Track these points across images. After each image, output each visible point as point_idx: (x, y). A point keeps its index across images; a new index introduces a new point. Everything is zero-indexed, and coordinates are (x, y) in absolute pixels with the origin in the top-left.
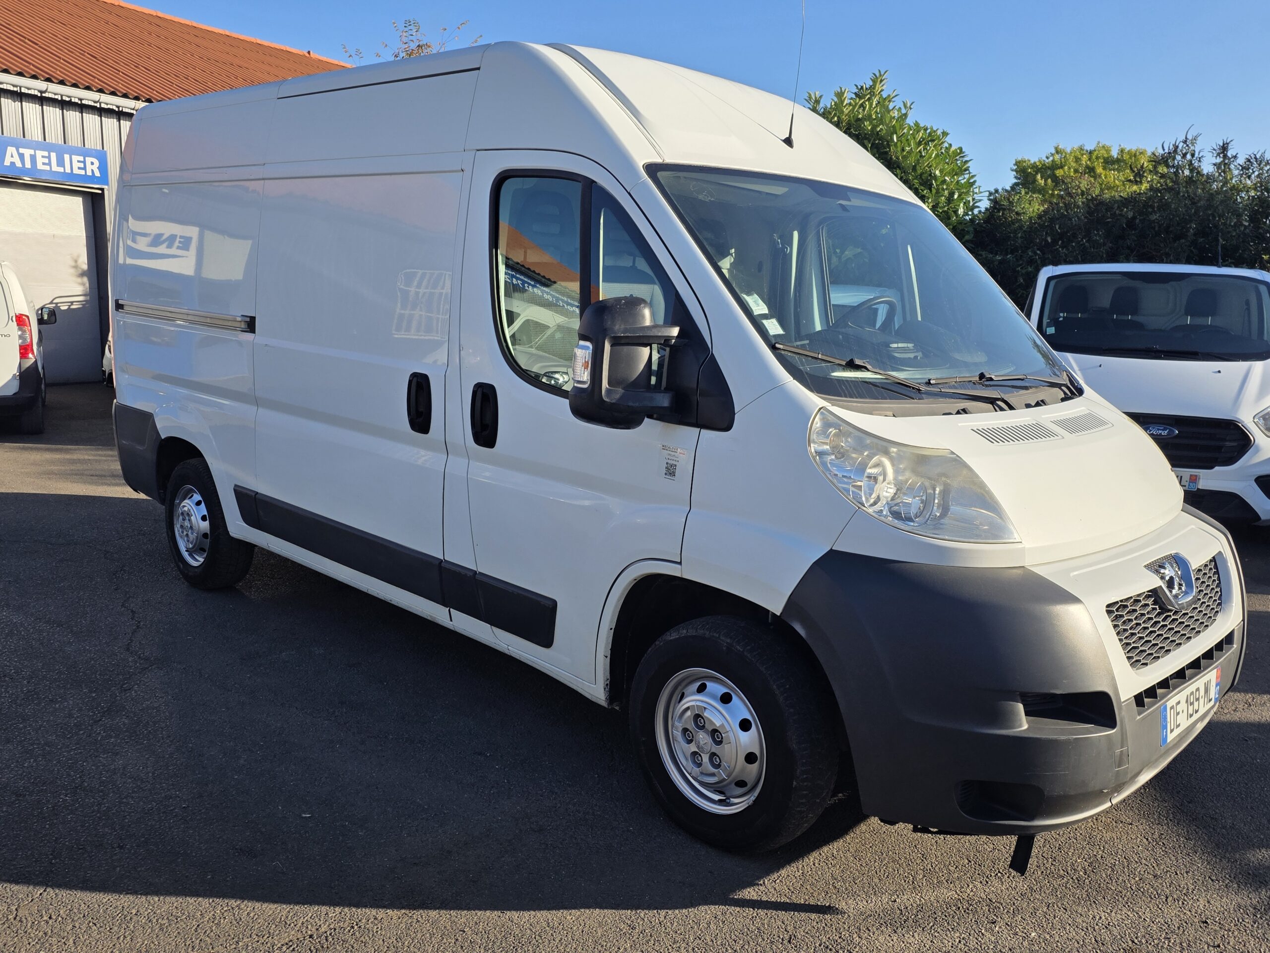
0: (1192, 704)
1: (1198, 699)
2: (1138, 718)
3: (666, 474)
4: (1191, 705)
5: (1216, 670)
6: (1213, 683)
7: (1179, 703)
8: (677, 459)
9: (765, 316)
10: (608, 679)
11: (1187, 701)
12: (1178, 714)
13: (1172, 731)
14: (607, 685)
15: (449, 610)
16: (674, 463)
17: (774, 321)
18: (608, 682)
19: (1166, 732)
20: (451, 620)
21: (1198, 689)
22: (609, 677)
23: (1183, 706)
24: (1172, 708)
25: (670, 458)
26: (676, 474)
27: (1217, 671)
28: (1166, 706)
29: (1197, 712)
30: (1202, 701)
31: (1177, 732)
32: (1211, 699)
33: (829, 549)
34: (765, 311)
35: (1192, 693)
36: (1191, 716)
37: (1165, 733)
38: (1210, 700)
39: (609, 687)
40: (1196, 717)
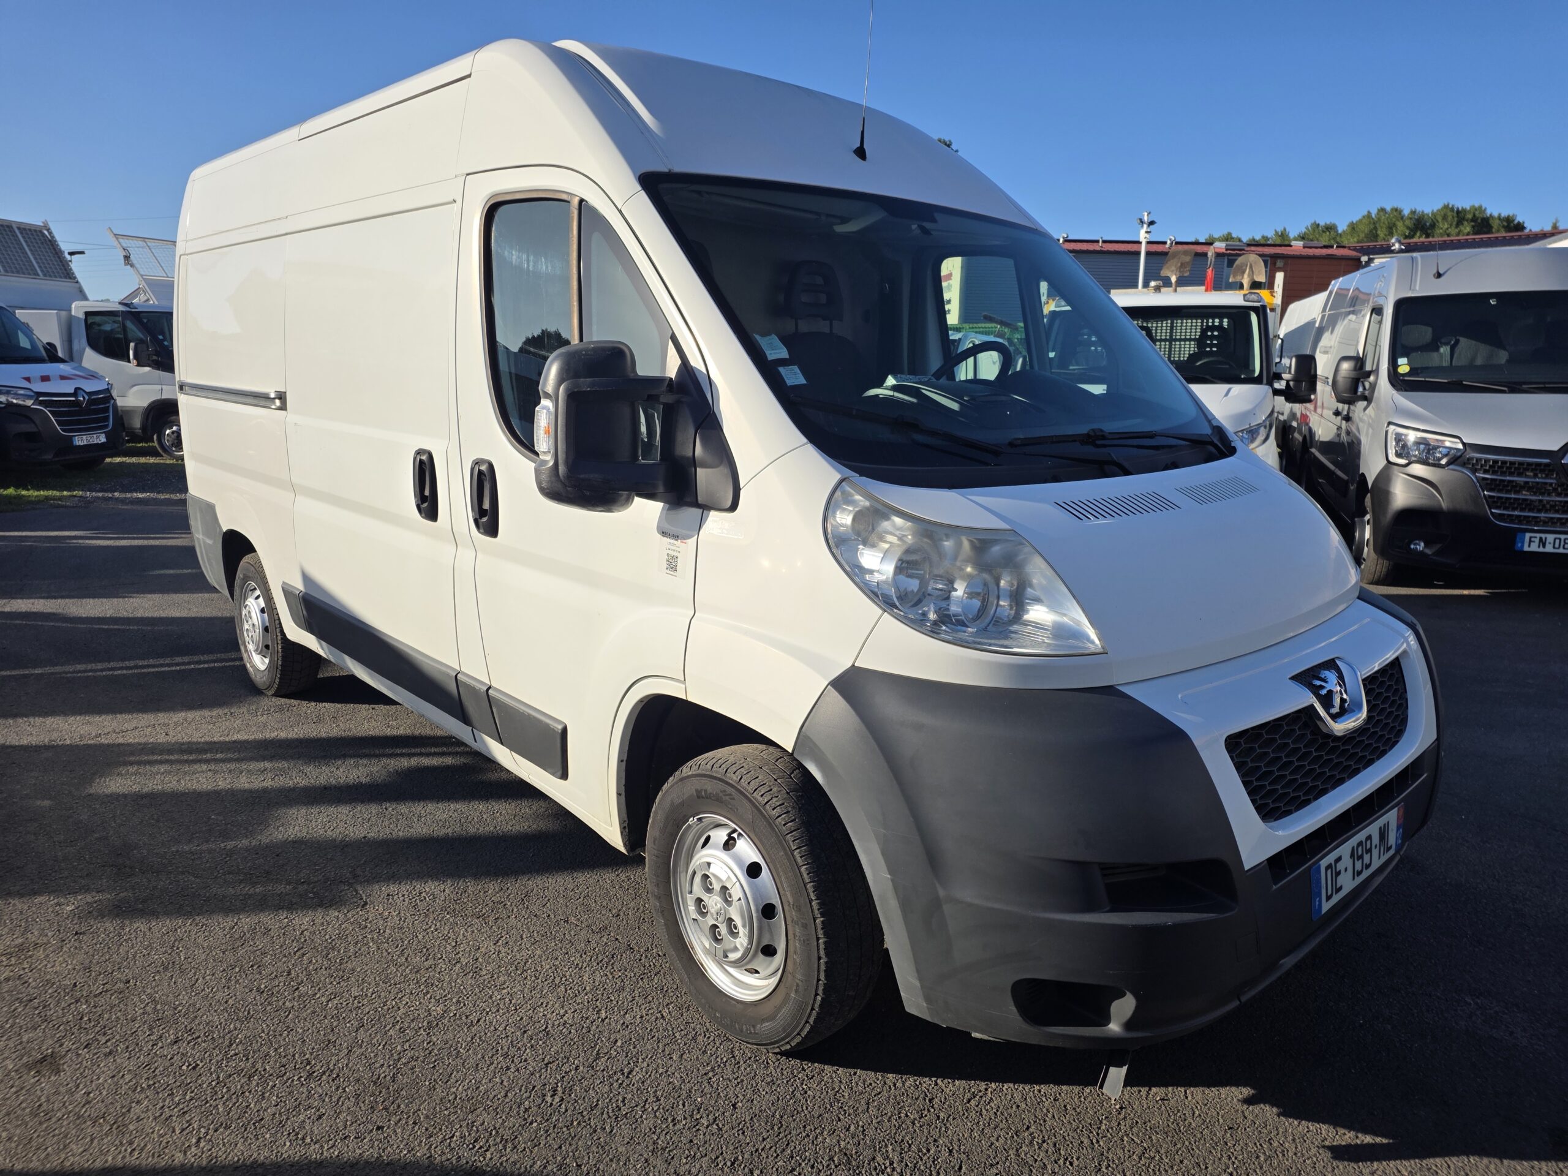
0: (1361, 857)
1: (1369, 851)
2: (1274, 887)
3: (667, 568)
4: (1358, 860)
5: (1396, 809)
6: (1393, 826)
7: (1339, 859)
8: (678, 549)
9: (782, 362)
10: (625, 821)
11: (1352, 855)
12: (1338, 873)
13: (1328, 898)
14: (625, 828)
15: (472, 730)
16: (675, 554)
17: (796, 368)
18: (626, 825)
19: (1320, 901)
20: (476, 741)
21: (1369, 838)
22: (626, 819)
23: (1346, 862)
24: (1329, 867)
25: (671, 547)
26: (678, 568)
27: (1399, 810)
28: (1320, 866)
29: (1368, 866)
30: (1375, 852)
31: (1336, 899)
32: (1391, 847)
33: (850, 665)
34: (783, 353)
35: (1360, 844)
36: (1359, 873)
37: (1317, 903)
38: (1389, 849)
39: (627, 830)
40: (1366, 874)
